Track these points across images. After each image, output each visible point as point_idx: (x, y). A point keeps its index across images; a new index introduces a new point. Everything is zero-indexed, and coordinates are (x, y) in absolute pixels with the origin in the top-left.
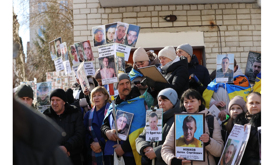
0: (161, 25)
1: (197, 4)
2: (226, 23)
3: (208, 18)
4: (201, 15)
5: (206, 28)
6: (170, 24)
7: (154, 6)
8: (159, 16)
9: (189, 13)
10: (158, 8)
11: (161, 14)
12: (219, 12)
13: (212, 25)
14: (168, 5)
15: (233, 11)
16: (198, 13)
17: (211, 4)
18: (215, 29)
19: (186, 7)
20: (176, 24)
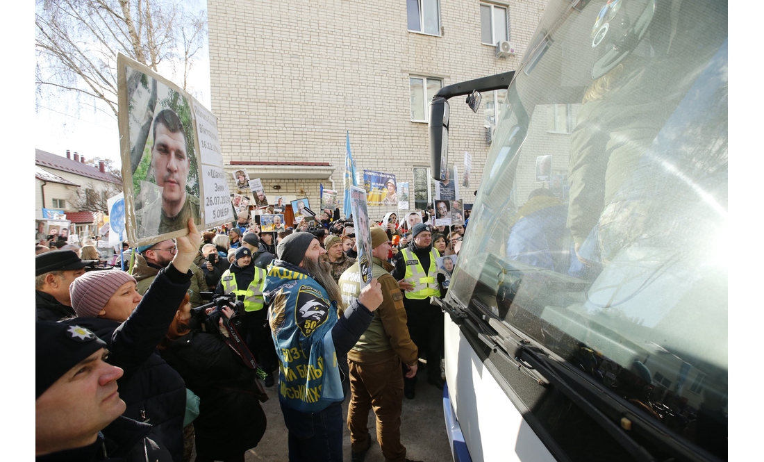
0: (271, 191)
1: (293, 179)
2: (310, 191)
3: (300, 187)
4: (295, 186)
5: (298, 194)
6: (277, 191)
7: (267, 179)
8: (270, 186)
9: (288, 184)
10: (269, 181)
11: (271, 184)
12: (307, 184)
13: (302, 192)
14: (275, 179)
15: (315, 184)
16: (294, 184)
17: (301, 179)
18: (304, 194)
19: (286, 181)
20: (280, 191)
